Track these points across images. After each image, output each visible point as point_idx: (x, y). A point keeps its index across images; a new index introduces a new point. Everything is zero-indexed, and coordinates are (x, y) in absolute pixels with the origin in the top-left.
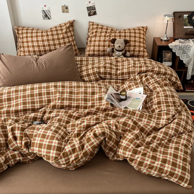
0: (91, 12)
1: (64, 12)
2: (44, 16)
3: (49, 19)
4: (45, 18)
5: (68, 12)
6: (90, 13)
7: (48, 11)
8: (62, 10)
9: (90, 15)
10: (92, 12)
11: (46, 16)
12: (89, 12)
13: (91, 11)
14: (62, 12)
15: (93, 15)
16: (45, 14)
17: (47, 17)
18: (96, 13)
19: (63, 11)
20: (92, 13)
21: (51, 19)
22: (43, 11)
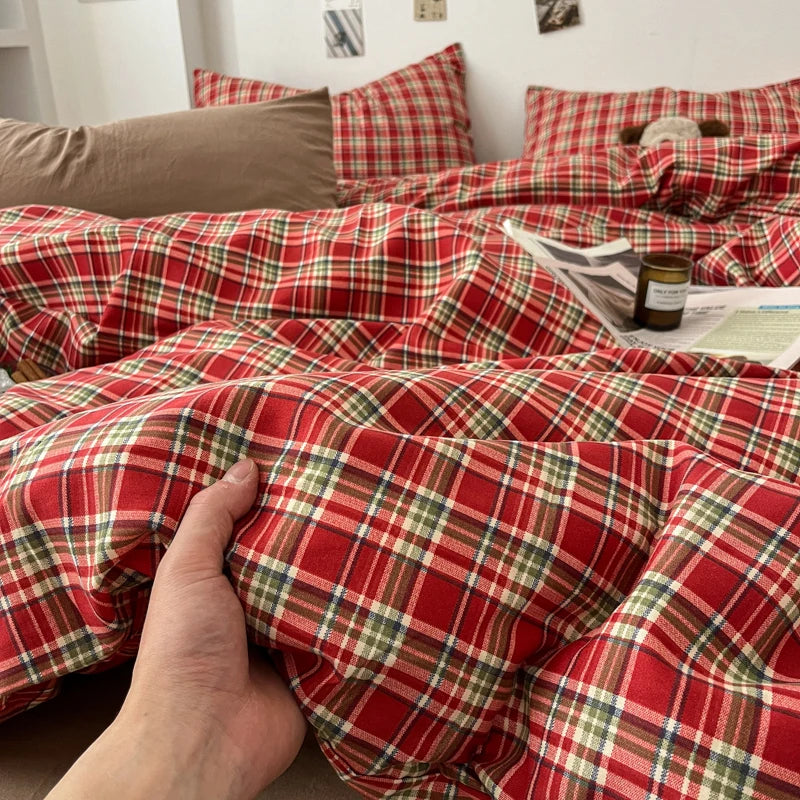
0: (556, 10)
1: (422, 16)
2: (332, 39)
3: (355, 53)
4: (338, 50)
5: (441, 16)
6: (548, 14)
7: (351, 16)
8: (416, 7)
9: (546, 26)
10: (558, 13)
11: (342, 38)
12: (545, 9)
13: (552, 8)
14: (416, 15)
15: (561, 26)
16: (336, 31)
17: (346, 47)
18: (577, 15)
19: (421, 13)
20: (560, 15)
21: (363, 54)
22: (332, 14)
